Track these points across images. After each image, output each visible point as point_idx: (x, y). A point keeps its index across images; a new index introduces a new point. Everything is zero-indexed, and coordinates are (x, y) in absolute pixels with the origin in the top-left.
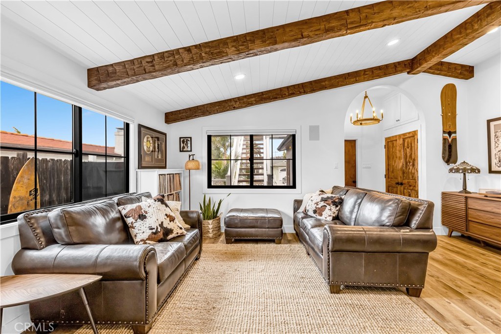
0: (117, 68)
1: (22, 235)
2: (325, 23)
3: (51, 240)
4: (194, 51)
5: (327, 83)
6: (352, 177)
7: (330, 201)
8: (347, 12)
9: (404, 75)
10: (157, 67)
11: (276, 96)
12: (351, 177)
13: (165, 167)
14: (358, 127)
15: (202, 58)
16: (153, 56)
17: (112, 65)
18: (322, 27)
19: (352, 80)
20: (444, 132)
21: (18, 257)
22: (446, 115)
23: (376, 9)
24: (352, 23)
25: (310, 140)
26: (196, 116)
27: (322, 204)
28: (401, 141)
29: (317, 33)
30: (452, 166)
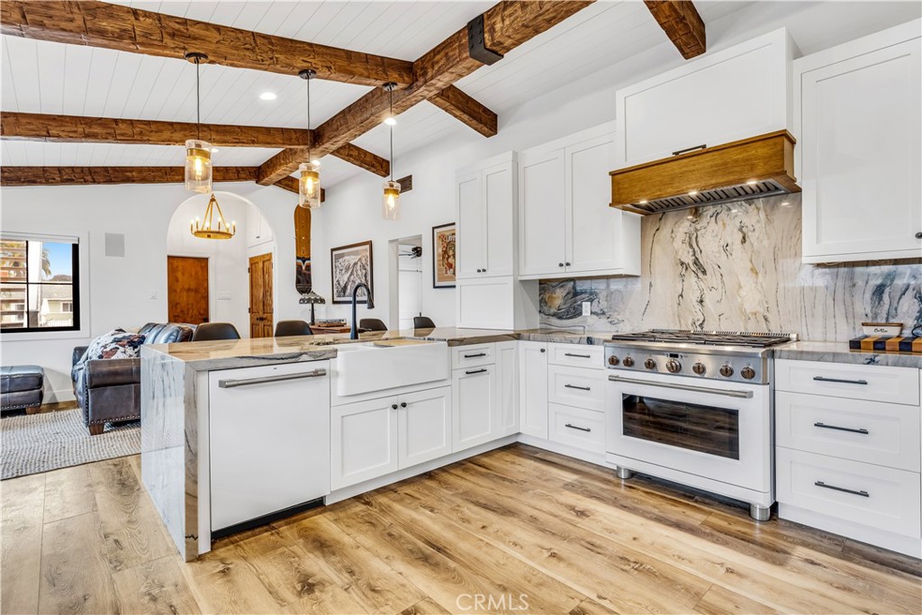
2: (84, 126)
5: (134, 174)
6: (202, 312)
7: (125, 341)
8: (116, 121)
9: (252, 183)
11: (33, 179)
12: (200, 314)
14: (204, 241)
18: (80, 130)
19: (177, 177)
20: (298, 258)
22: (300, 238)
23: (153, 127)
24: (122, 135)
25: (106, 255)
27: (114, 345)
28: (261, 265)
29: (71, 135)
30: (306, 296)
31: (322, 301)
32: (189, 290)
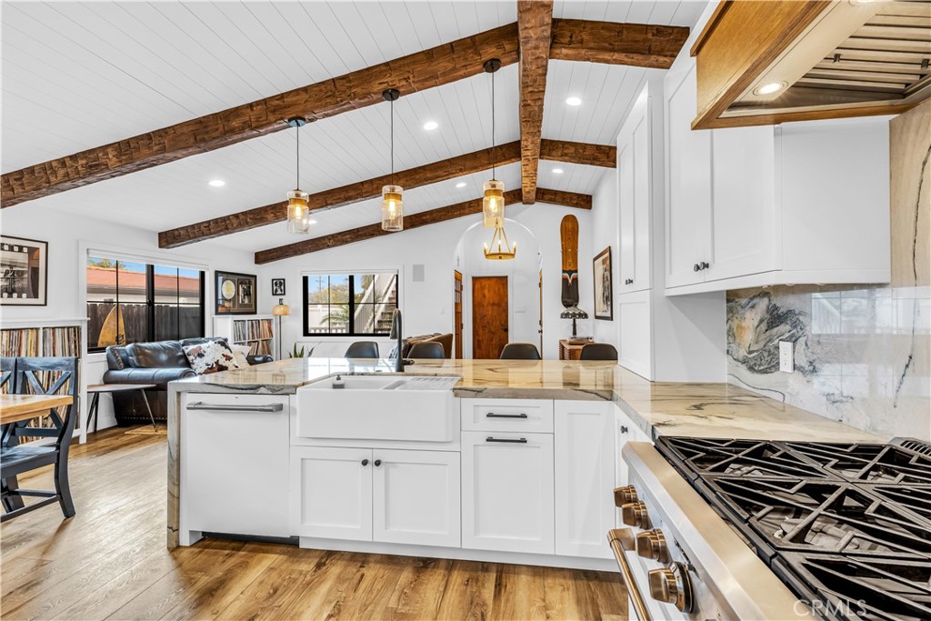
0: (181, 232)
1: (109, 361)
3: (127, 365)
4: (241, 217)
6: (502, 322)
8: (362, 183)
10: (212, 231)
13: (255, 313)
15: (247, 223)
16: (209, 221)
17: (177, 229)
18: (342, 196)
19: (456, 213)
20: (564, 271)
21: (106, 374)
22: (566, 251)
25: (414, 281)
26: (287, 256)
31: (585, 316)
32: (493, 304)
